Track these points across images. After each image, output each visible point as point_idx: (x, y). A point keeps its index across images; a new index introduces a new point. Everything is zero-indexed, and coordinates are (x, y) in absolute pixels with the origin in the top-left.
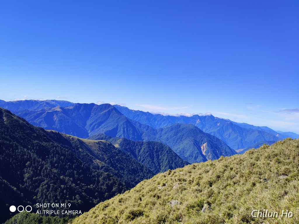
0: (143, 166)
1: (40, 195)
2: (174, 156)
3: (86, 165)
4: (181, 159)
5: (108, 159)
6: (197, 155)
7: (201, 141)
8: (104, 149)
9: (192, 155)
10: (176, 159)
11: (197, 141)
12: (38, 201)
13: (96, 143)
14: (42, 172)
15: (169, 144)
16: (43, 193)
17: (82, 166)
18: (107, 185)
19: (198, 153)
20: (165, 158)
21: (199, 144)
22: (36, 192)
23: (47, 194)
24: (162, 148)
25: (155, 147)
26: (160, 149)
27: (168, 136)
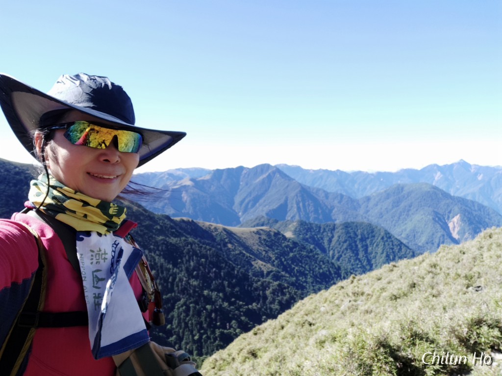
0: (339, 268)
1: (176, 322)
2: (396, 245)
3: (242, 270)
5: (276, 259)
6: (442, 241)
7: (447, 212)
8: (267, 241)
9: (432, 241)
10: (400, 249)
11: (439, 214)
12: (175, 332)
13: (254, 232)
14: (175, 286)
15: (385, 224)
16: (181, 318)
17: (236, 272)
19: (443, 235)
20: (380, 250)
21: (444, 218)
22: (169, 318)
23: (187, 321)
24: (373, 232)
25: (359, 231)
26: (368, 235)
27: (381, 209)
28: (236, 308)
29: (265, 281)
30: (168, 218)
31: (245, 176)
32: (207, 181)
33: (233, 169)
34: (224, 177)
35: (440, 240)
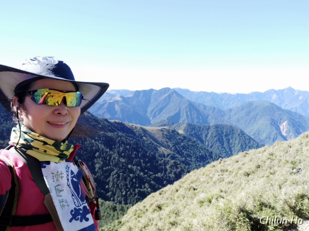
0: (212, 153)
1: (112, 184)
2: (247, 139)
3: (152, 153)
4: (256, 142)
5: (173, 147)
6: (275, 137)
7: (279, 119)
8: (168, 136)
9: (270, 137)
10: (250, 142)
11: (275, 120)
12: (111, 190)
13: (159, 130)
14: (111, 162)
15: (241, 126)
16: (114, 182)
17: (148, 154)
19: (277, 134)
20: (237, 142)
21: (277, 123)
22: (107, 182)
23: (118, 183)
24: (233, 131)
25: (224, 130)
26: (230, 133)
27: (239, 116)
28: (148, 176)
29: (166, 160)
30: (106, 120)
31: (154, 95)
32: (131, 98)
33: (147, 90)
34: (141, 95)
35: (274, 136)
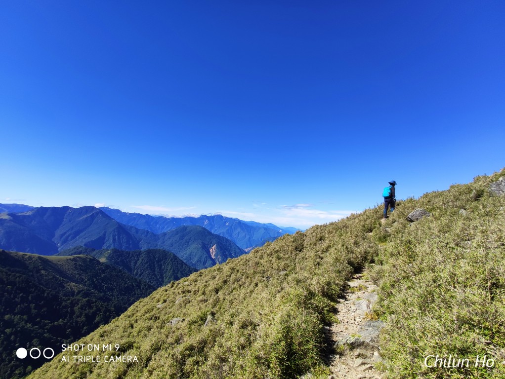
2: (179, 264)
4: (188, 266)
5: (88, 280)
6: (205, 260)
7: (209, 243)
9: (201, 260)
11: (205, 244)
17: (46, 295)
18: (87, 316)
21: (208, 247)
24: (166, 256)
25: (157, 255)
26: (163, 258)
27: (172, 241)
28: (40, 327)
29: (75, 299)
32: (29, 216)
33: (58, 208)
34: (48, 214)
